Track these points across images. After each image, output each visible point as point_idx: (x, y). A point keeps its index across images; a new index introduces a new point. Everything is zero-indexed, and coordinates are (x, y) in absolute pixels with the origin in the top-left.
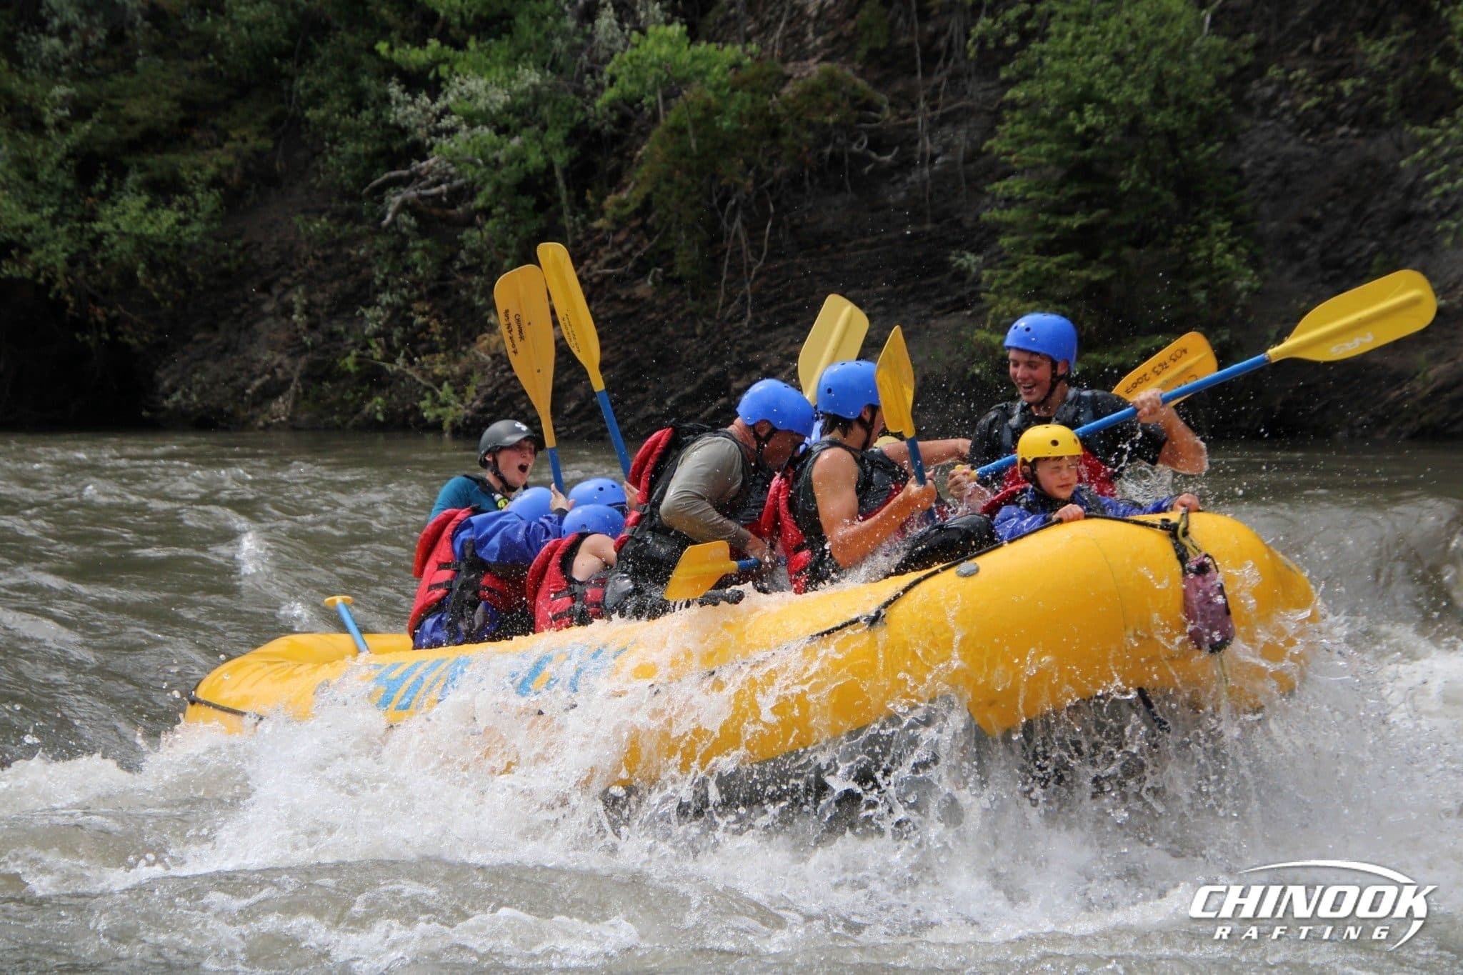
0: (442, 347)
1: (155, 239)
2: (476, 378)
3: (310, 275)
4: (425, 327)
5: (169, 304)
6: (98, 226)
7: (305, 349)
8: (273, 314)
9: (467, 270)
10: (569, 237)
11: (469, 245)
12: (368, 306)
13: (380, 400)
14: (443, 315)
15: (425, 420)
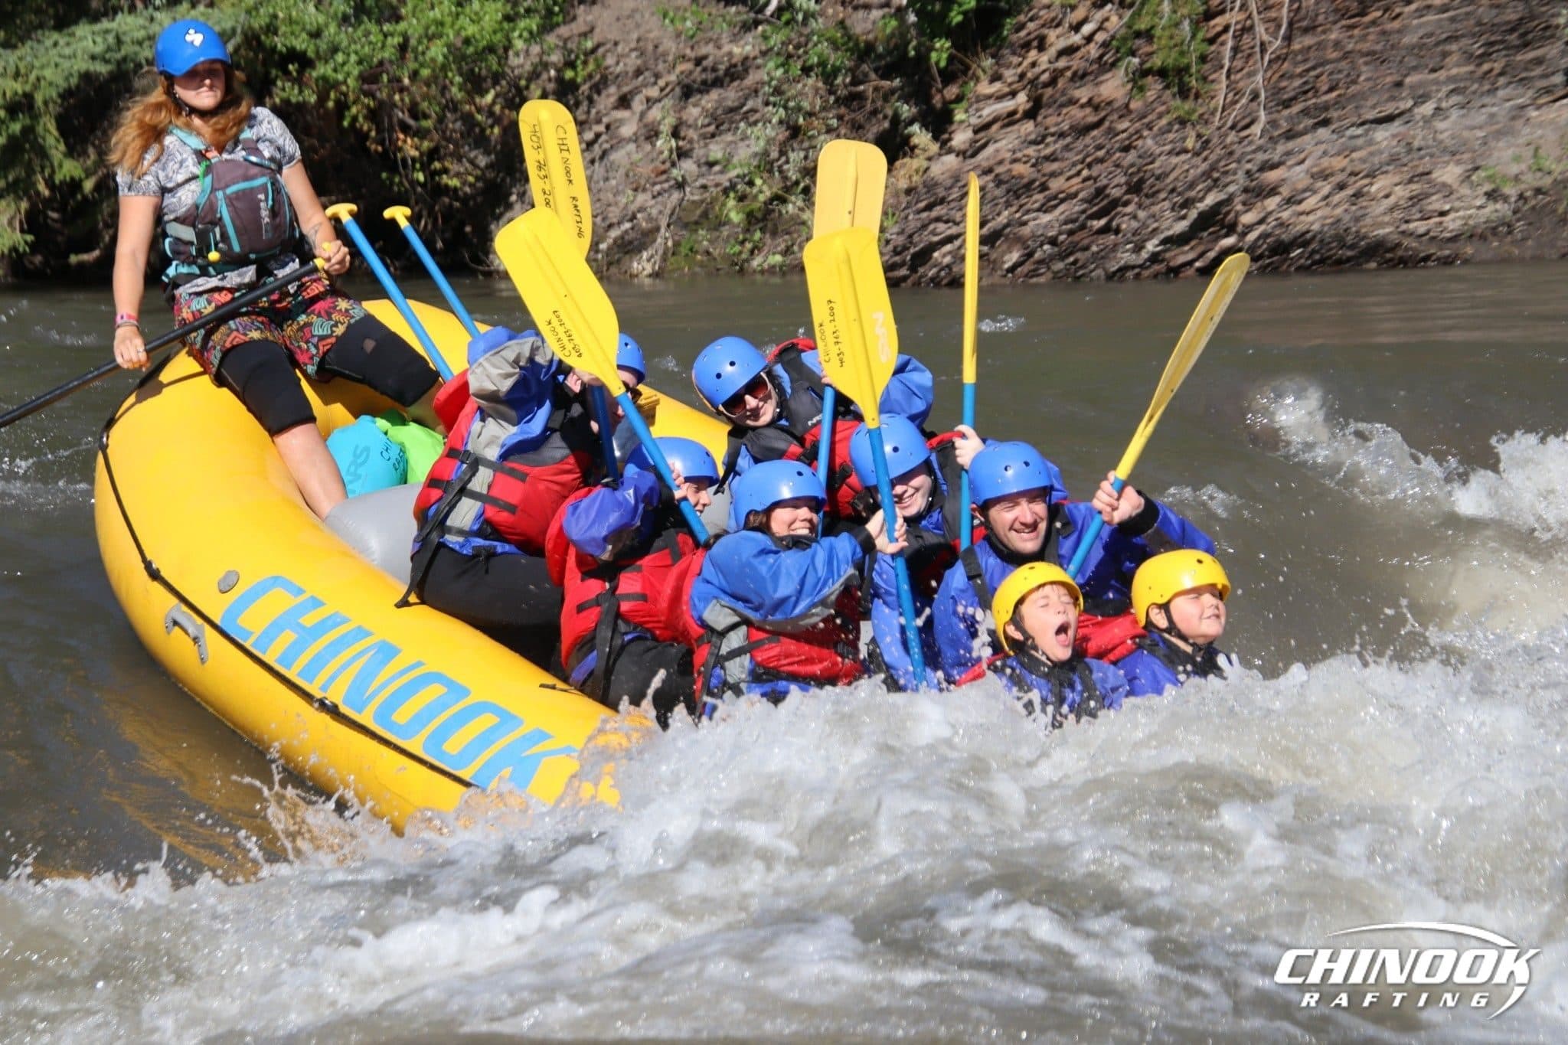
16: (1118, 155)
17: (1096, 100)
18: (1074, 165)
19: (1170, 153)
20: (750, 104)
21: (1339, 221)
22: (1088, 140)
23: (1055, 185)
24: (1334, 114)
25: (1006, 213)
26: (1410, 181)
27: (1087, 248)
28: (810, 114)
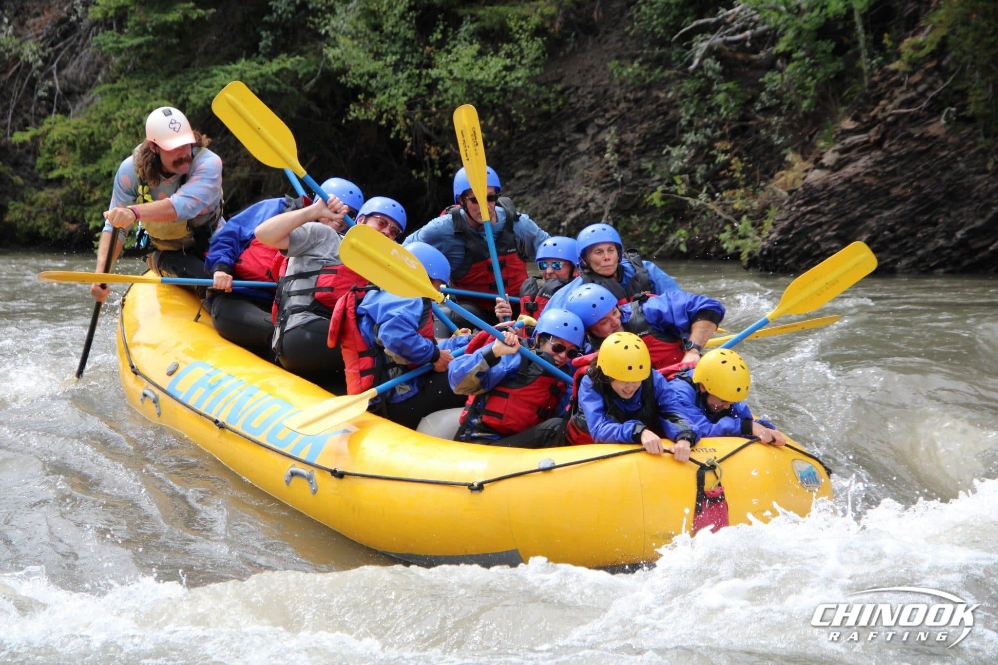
0: (742, 183)
1: (484, 84)
2: (772, 213)
3: (622, 116)
4: (727, 164)
5: (494, 144)
6: (434, 73)
7: (616, 186)
8: (587, 152)
9: (767, 111)
10: (866, 78)
11: (769, 87)
12: (674, 145)
13: (683, 232)
14: (744, 154)
15: (723, 251)
17: (927, 135)
19: (976, 172)
23: (895, 191)
25: (859, 209)
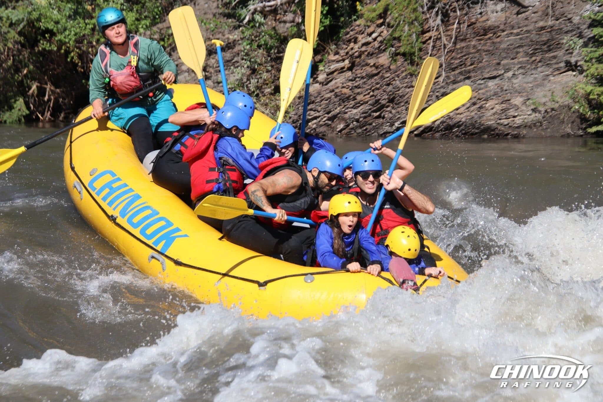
16: (385, 87)
17: (377, 64)
18: (367, 90)
19: (406, 87)
20: (236, 59)
21: (473, 118)
22: (373, 80)
23: (359, 98)
24: (472, 74)
25: (339, 108)
26: (502, 103)
27: (371, 124)
28: (260, 64)
